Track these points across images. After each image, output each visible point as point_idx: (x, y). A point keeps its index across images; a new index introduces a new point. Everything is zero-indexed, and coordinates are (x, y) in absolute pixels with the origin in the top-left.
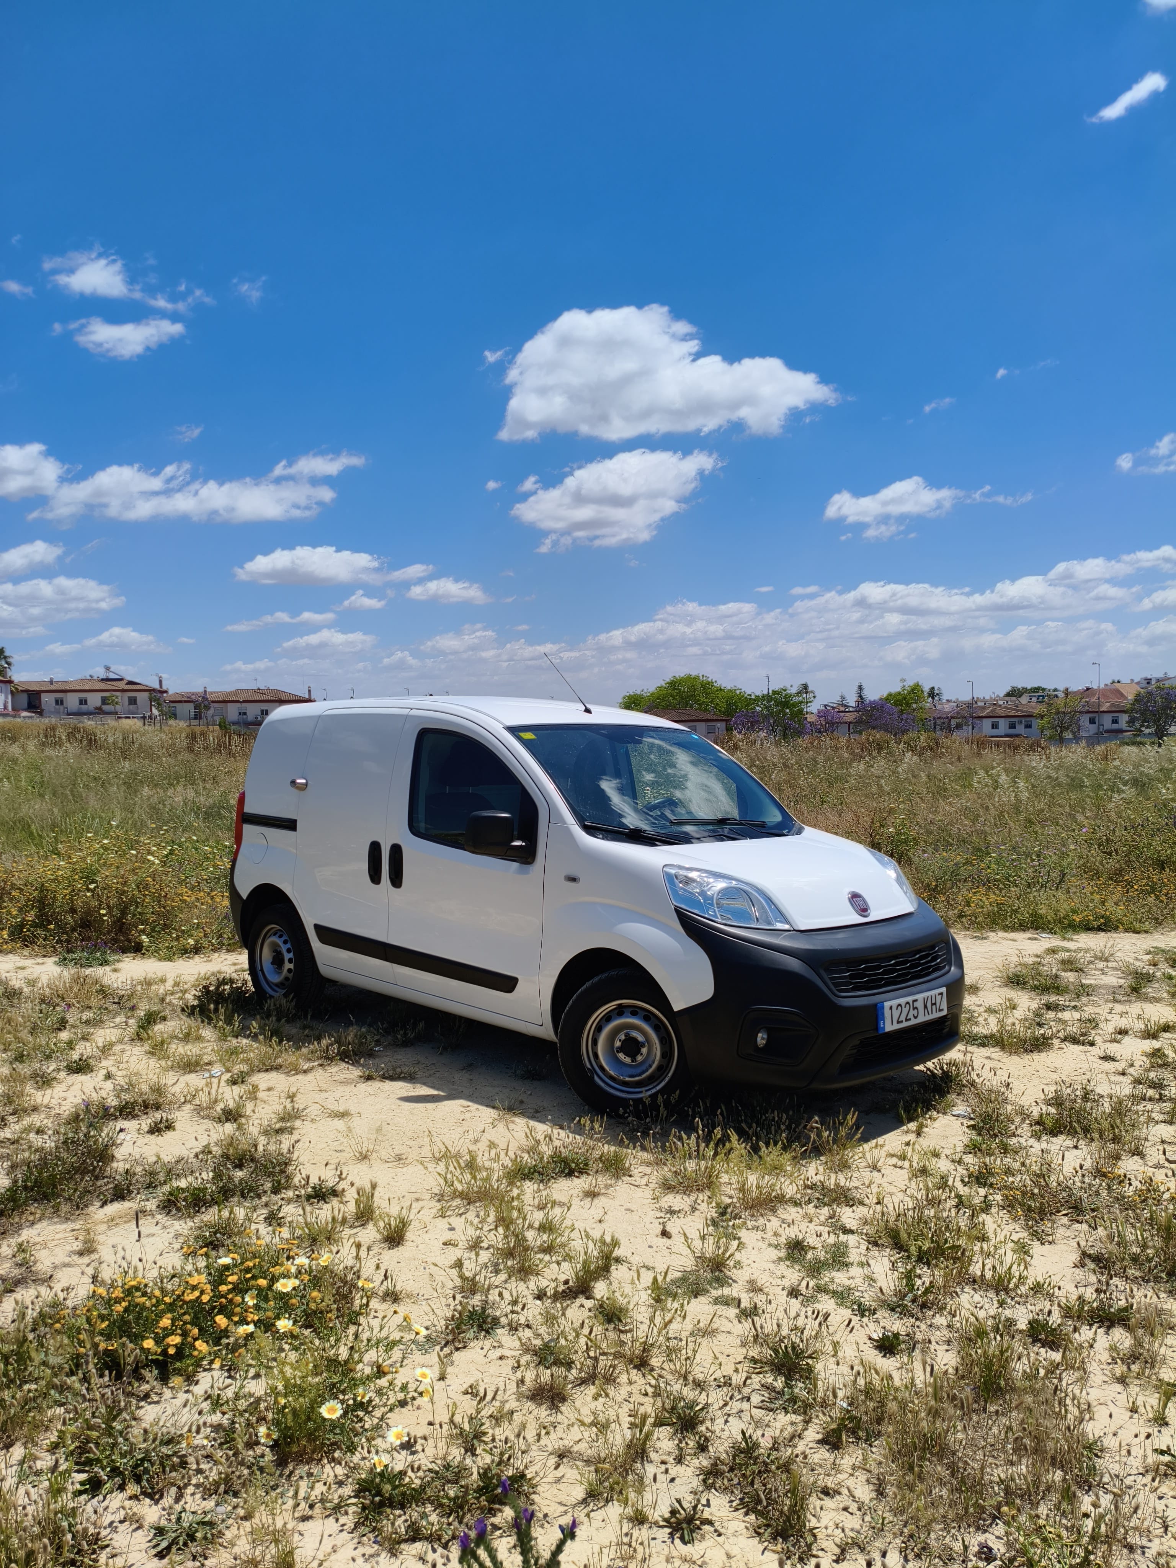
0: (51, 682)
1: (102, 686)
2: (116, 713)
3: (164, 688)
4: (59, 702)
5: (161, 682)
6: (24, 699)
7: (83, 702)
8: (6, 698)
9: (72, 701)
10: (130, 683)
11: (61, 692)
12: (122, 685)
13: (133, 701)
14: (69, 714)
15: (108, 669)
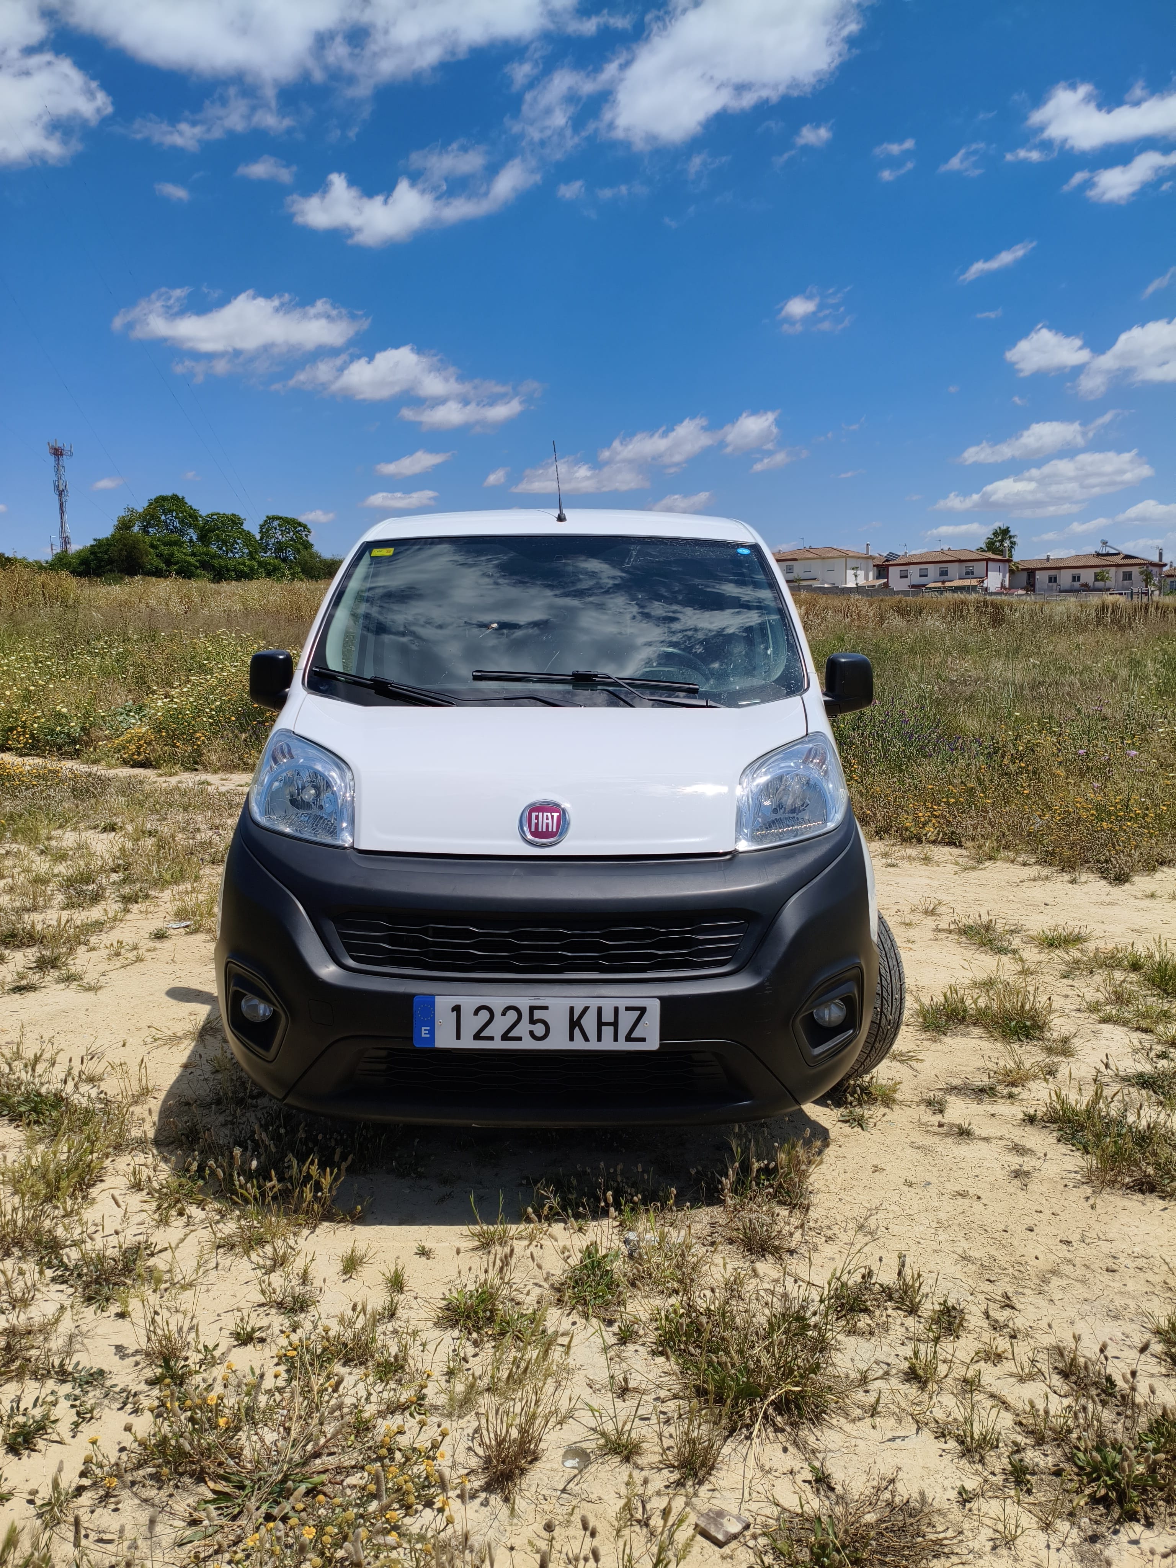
0: (1048, 559)
1: (1097, 561)
2: (1108, 589)
3: (1165, 561)
4: (1052, 579)
5: (1161, 554)
6: (1023, 578)
7: (1076, 578)
8: (1004, 577)
9: (1065, 578)
10: (1127, 557)
11: (1055, 569)
12: (1118, 560)
13: (1128, 576)
14: (1061, 592)
15: (1105, 543)
